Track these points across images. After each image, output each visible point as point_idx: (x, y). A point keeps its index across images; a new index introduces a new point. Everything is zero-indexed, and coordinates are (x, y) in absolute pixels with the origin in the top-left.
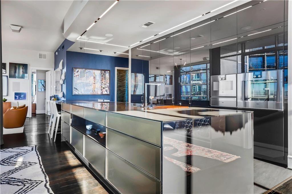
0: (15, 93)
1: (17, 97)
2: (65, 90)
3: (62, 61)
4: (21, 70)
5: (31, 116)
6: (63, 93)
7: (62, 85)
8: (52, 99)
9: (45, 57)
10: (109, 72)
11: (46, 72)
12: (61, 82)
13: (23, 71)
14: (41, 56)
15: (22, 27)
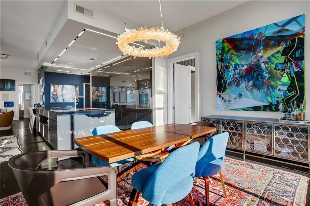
0: (4, 102)
1: (6, 105)
2: (44, 100)
3: (42, 78)
4: (9, 85)
5: (18, 120)
6: (43, 102)
7: (42, 96)
8: (36, 106)
9: (29, 74)
10: (78, 86)
11: (32, 86)
12: (42, 94)
13: (11, 85)
14: (26, 73)
15: (8, 55)
